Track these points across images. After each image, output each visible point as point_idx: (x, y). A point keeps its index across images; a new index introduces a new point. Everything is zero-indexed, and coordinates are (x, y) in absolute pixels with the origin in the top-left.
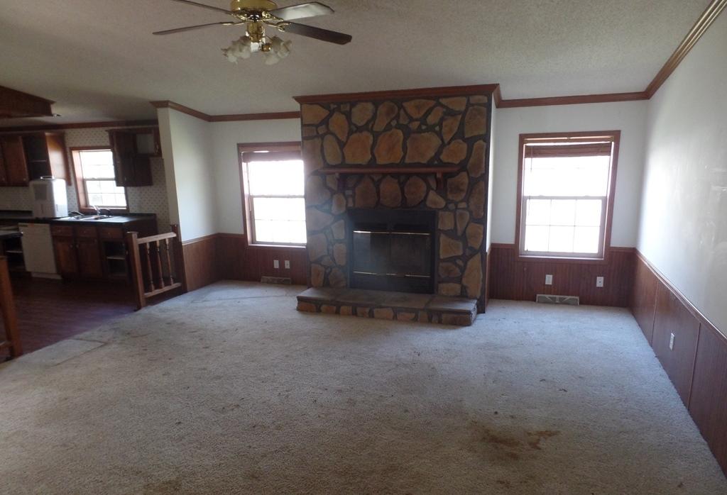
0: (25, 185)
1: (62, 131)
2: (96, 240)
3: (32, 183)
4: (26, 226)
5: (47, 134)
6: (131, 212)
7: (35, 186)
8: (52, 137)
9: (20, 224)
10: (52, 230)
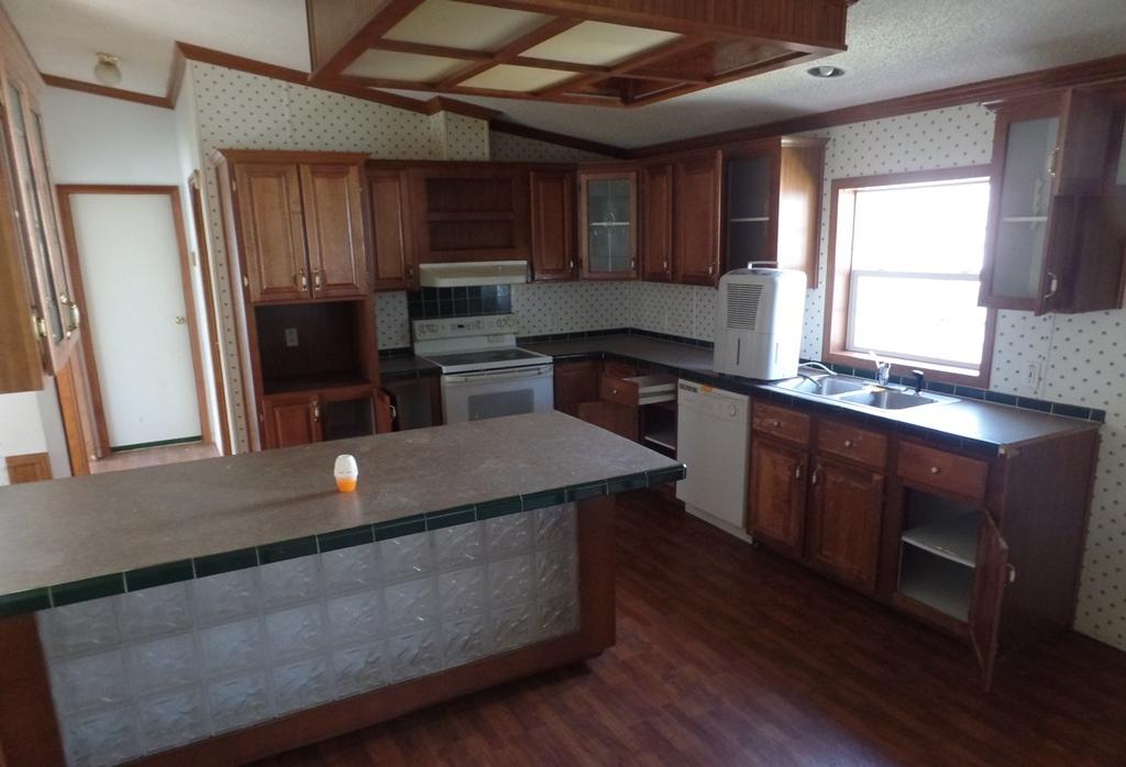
0: (709, 282)
1: (821, 133)
2: (877, 477)
3: (727, 279)
4: (695, 390)
5: (785, 141)
6: (992, 389)
7: (731, 287)
8: (795, 150)
9: (681, 381)
10: (752, 413)
